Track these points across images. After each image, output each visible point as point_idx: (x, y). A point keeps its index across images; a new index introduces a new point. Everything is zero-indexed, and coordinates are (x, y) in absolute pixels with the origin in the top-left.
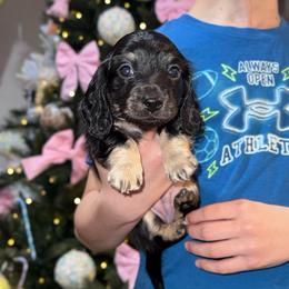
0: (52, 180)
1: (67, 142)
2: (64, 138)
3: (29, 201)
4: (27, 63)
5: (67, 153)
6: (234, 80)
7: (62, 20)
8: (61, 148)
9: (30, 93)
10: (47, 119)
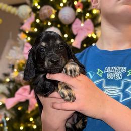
0: (19, 109)
1: (27, 91)
2: (25, 90)
3: (7, 119)
4: (11, 51)
5: (26, 97)
6: (101, 76)
7: (27, 32)
8: (24, 94)
9: (11, 66)
10: (18, 79)
